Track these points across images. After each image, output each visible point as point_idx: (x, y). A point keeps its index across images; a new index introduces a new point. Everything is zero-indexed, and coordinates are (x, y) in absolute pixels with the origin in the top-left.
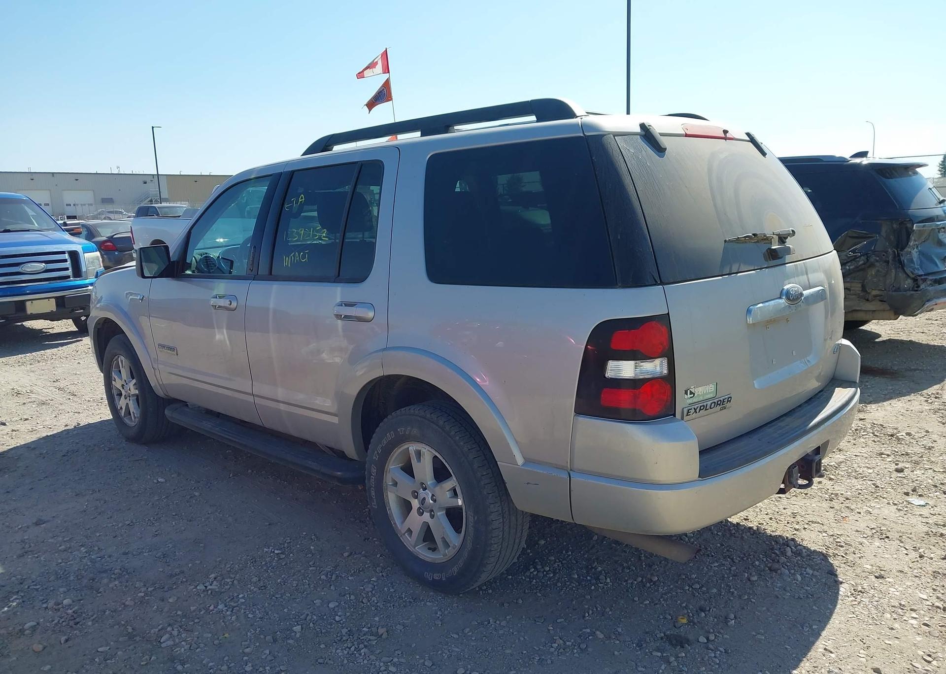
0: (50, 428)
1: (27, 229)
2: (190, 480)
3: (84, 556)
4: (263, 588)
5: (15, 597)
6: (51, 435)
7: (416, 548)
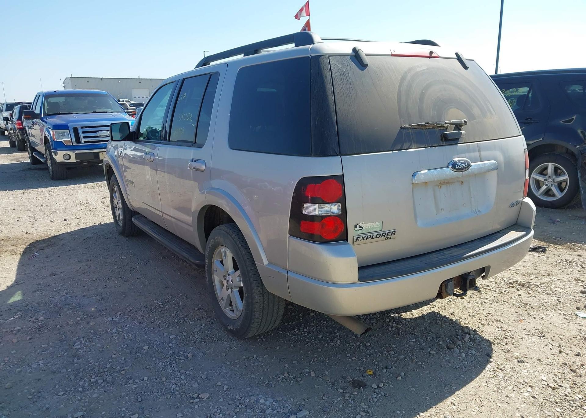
0: (87, 224)
1: (106, 111)
2: (139, 259)
3: (64, 295)
4: (141, 323)
5: (19, 313)
6: (84, 228)
7: (226, 309)
